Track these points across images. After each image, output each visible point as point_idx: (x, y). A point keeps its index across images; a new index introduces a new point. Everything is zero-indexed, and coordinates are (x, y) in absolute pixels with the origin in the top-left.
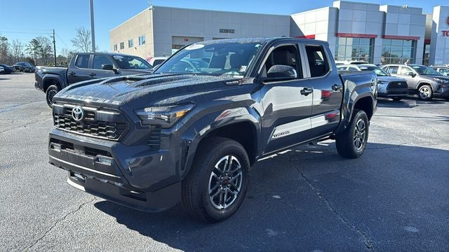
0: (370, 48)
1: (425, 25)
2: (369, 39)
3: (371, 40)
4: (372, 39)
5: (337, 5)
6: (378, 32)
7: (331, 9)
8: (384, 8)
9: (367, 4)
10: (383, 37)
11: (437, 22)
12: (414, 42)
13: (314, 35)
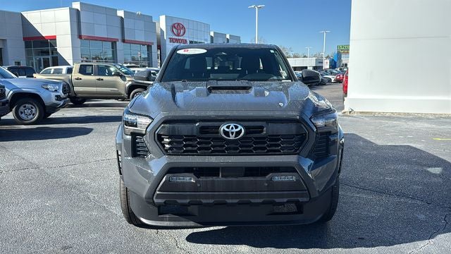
0: (113, 52)
1: (155, 32)
2: (110, 43)
3: (112, 44)
4: (114, 43)
5: (76, 6)
6: (117, 36)
7: (71, 9)
8: (121, 13)
9: (106, 8)
10: (124, 41)
11: (164, 29)
12: (149, 47)
13: (55, 36)
